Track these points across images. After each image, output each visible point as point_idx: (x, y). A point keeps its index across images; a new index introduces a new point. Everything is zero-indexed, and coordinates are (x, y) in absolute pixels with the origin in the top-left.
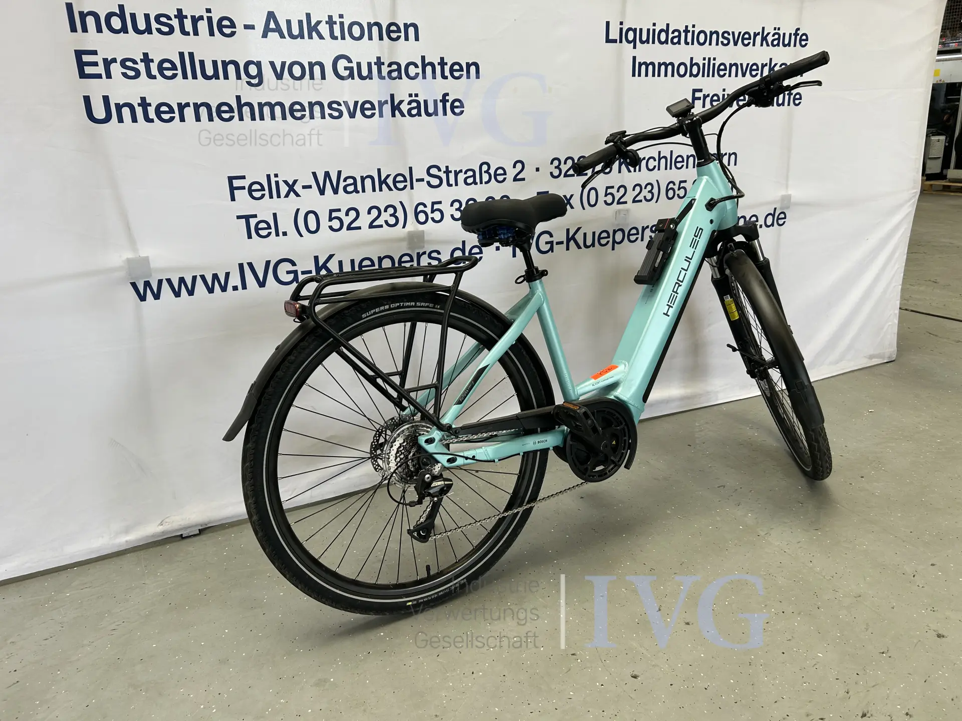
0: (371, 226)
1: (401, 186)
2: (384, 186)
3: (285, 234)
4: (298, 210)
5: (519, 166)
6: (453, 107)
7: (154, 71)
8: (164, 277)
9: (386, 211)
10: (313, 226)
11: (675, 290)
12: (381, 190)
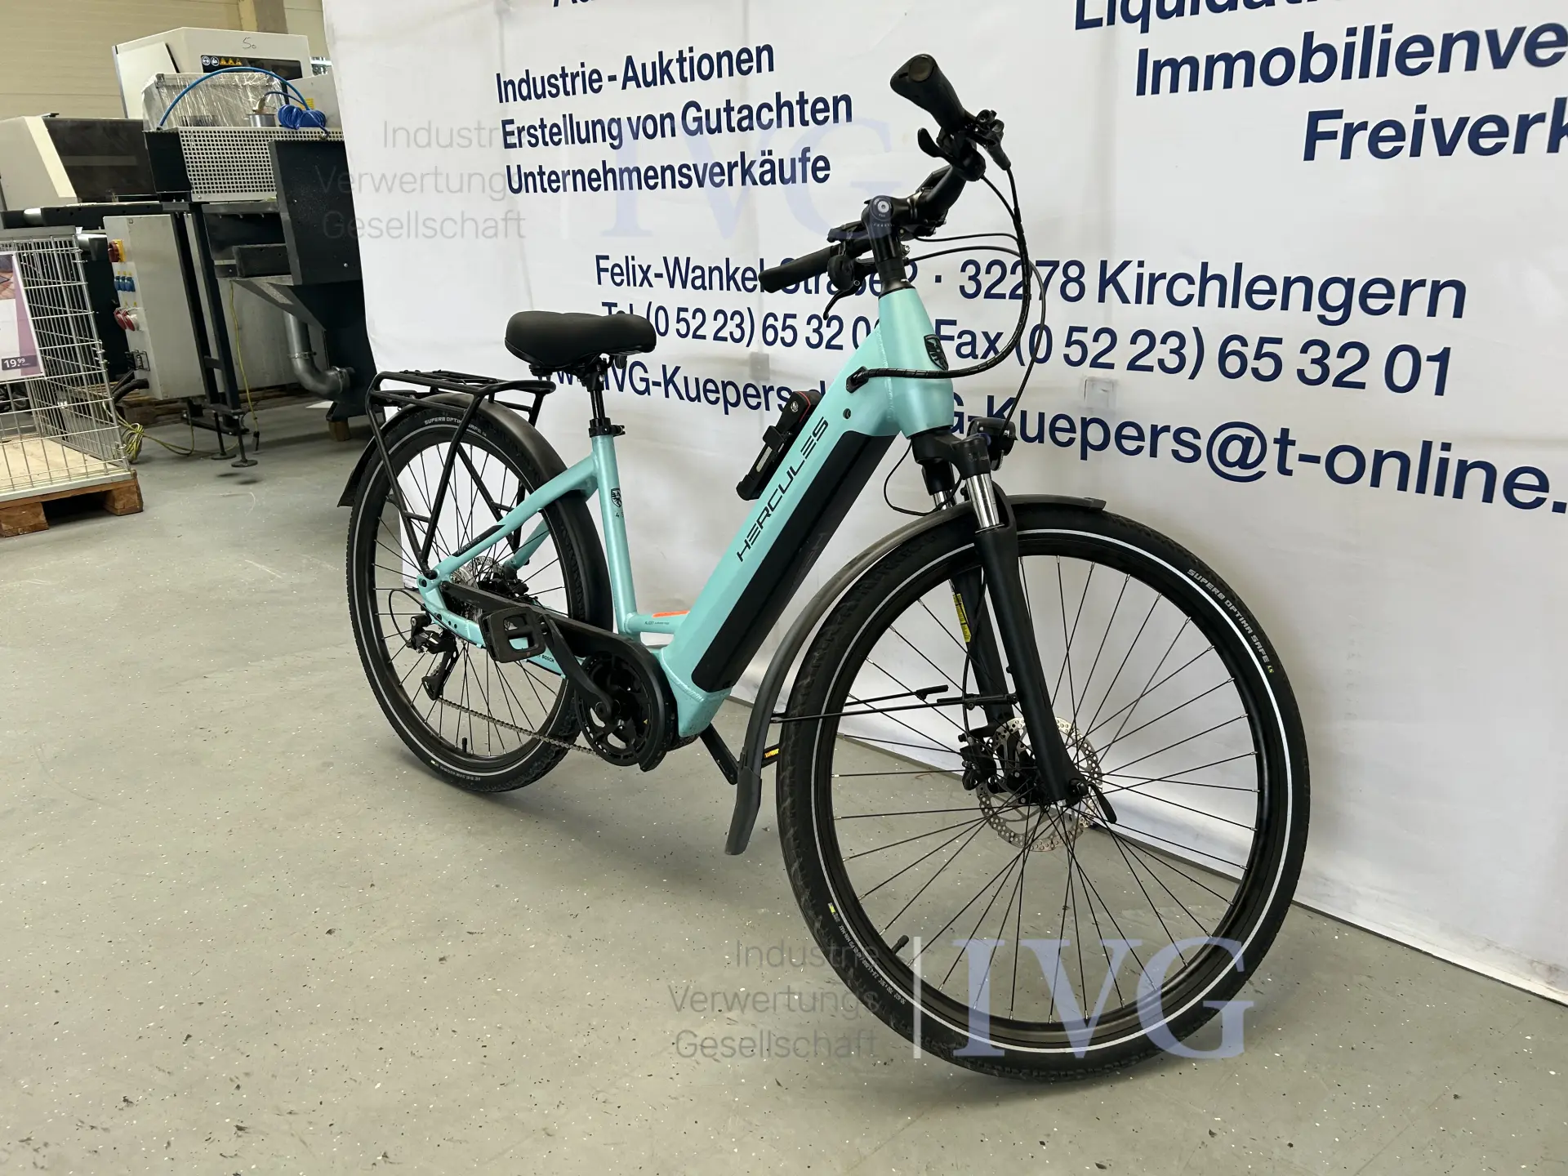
0: (716, 337)
1: (749, 285)
2: (732, 283)
4: (650, 304)
6: (814, 170)
7: (547, 137)
10: (662, 326)
12: (728, 288)
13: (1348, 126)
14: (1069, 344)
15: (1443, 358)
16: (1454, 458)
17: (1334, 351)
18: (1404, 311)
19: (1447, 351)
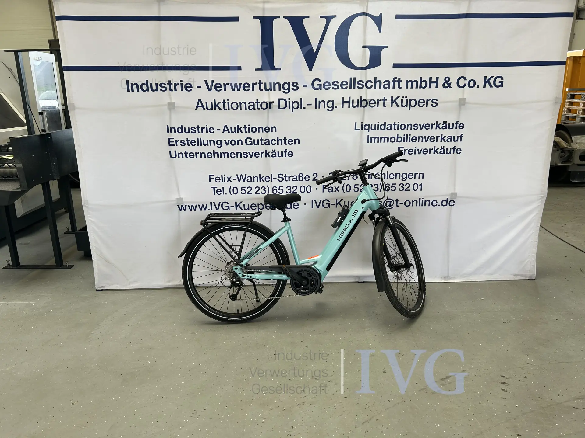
0: (256, 193)
1: (267, 180)
2: (261, 180)
3: (226, 194)
4: (231, 186)
5: (315, 175)
6: (288, 154)
7: (189, 143)
8: (187, 204)
9: (261, 188)
10: (235, 192)
11: (343, 231)
12: (260, 181)
13: (405, 149)
14: (355, 188)
15: (421, 185)
16: (424, 200)
17: (405, 185)
18: (415, 178)
19: (422, 184)
